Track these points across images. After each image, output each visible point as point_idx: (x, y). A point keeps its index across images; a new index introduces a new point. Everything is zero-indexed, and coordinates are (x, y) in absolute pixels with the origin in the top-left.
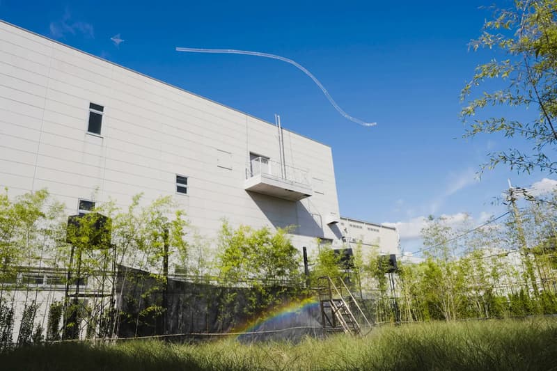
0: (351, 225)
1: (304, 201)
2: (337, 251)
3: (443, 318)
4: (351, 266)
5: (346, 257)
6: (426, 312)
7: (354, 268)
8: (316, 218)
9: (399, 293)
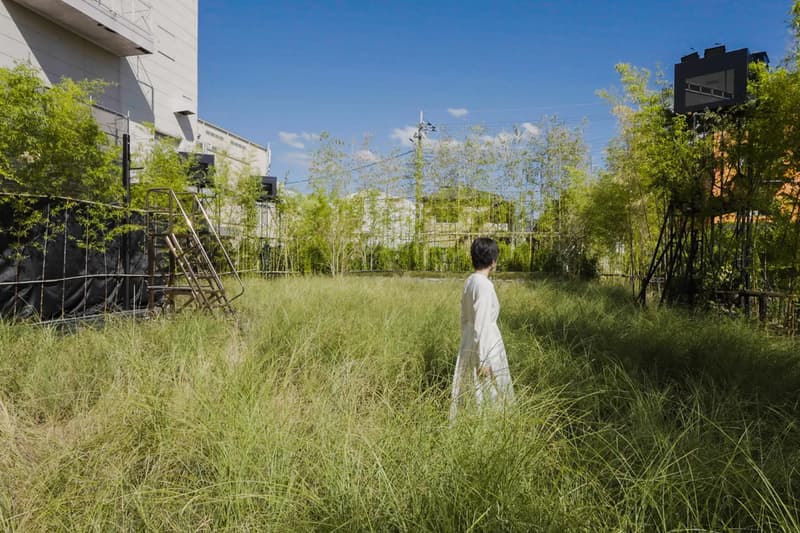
0: (208, 133)
1: (132, 60)
2: (185, 155)
3: (326, 271)
4: (208, 182)
5: (202, 168)
6: (307, 261)
7: (213, 186)
8: (145, 90)
9: (272, 232)
